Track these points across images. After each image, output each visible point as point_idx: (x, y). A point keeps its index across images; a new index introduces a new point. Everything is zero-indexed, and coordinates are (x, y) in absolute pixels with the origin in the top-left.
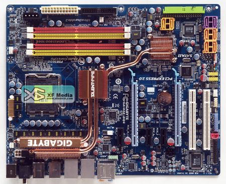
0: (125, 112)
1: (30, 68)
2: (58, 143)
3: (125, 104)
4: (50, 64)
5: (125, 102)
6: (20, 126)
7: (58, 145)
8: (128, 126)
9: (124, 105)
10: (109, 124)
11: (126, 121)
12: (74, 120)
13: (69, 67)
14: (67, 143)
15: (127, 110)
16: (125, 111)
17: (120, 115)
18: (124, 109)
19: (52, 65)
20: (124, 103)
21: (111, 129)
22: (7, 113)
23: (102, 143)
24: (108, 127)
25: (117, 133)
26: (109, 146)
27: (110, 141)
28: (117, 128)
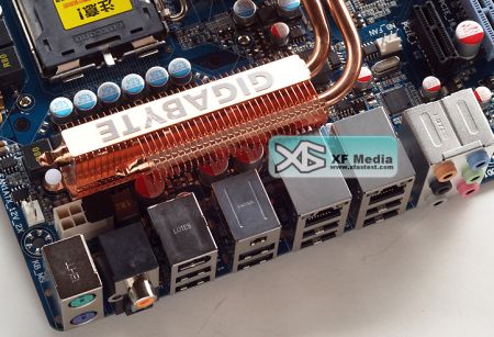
23: (379, 91)
24: (373, 32)
25: (412, 39)
26: (406, 90)
27: (403, 73)
28: (406, 24)
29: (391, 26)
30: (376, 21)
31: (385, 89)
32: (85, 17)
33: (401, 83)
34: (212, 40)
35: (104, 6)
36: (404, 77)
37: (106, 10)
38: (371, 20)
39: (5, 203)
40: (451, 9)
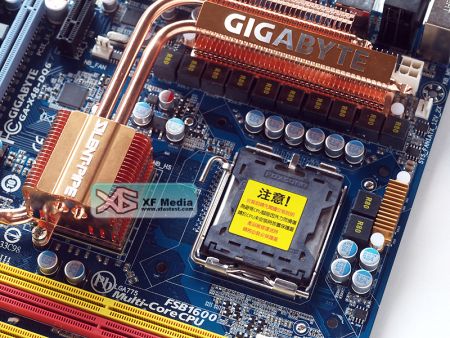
0: (31, 91)
1: (285, 317)
2: (269, 35)
3: (21, 112)
4: (211, 310)
5: (16, 120)
6: (379, 156)
7: (273, 27)
8: (39, 54)
9: (26, 111)
10: (96, 75)
11: (40, 67)
12: (200, 121)
13: (152, 278)
14: (240, 26)
15: (21, 97)
16: (29, 96)
17: (49, 89)
18: (30, 101)
19: (208, 304)
20: (23, 118)
21: (96, 59)
22: (409, 205)
24: (103, 67)
28: (77, 57)
29: (87, 63)
30: (93, 72)
32: (286, 197)
34: (210, 136)
35: (266, 196)
37: (268, 192)
39: (435, 131)
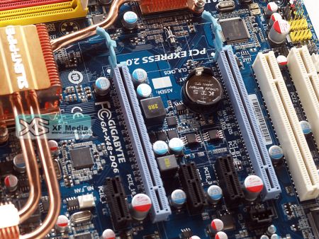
0: (113, 146)
3: (107, 127)
5: (106, 120)
8: (129, 176)
9: (105, 130)
15: (116, 138)
16: (111, 142)
17: (101, 154)
18: (107, 138)
20: (103, 124)
21: (86, 193)
23: (73, 234)
24: (77, 191)
25: (103, 199)
26: (92, 235)
27: (92, 223)
28: (101, 188)
29: (90, 188)
30: (81, 183)
31: (77, 232)
33: (89, 230)
36: (92, 226)
38: (78, 182)
40: (134, 182)
